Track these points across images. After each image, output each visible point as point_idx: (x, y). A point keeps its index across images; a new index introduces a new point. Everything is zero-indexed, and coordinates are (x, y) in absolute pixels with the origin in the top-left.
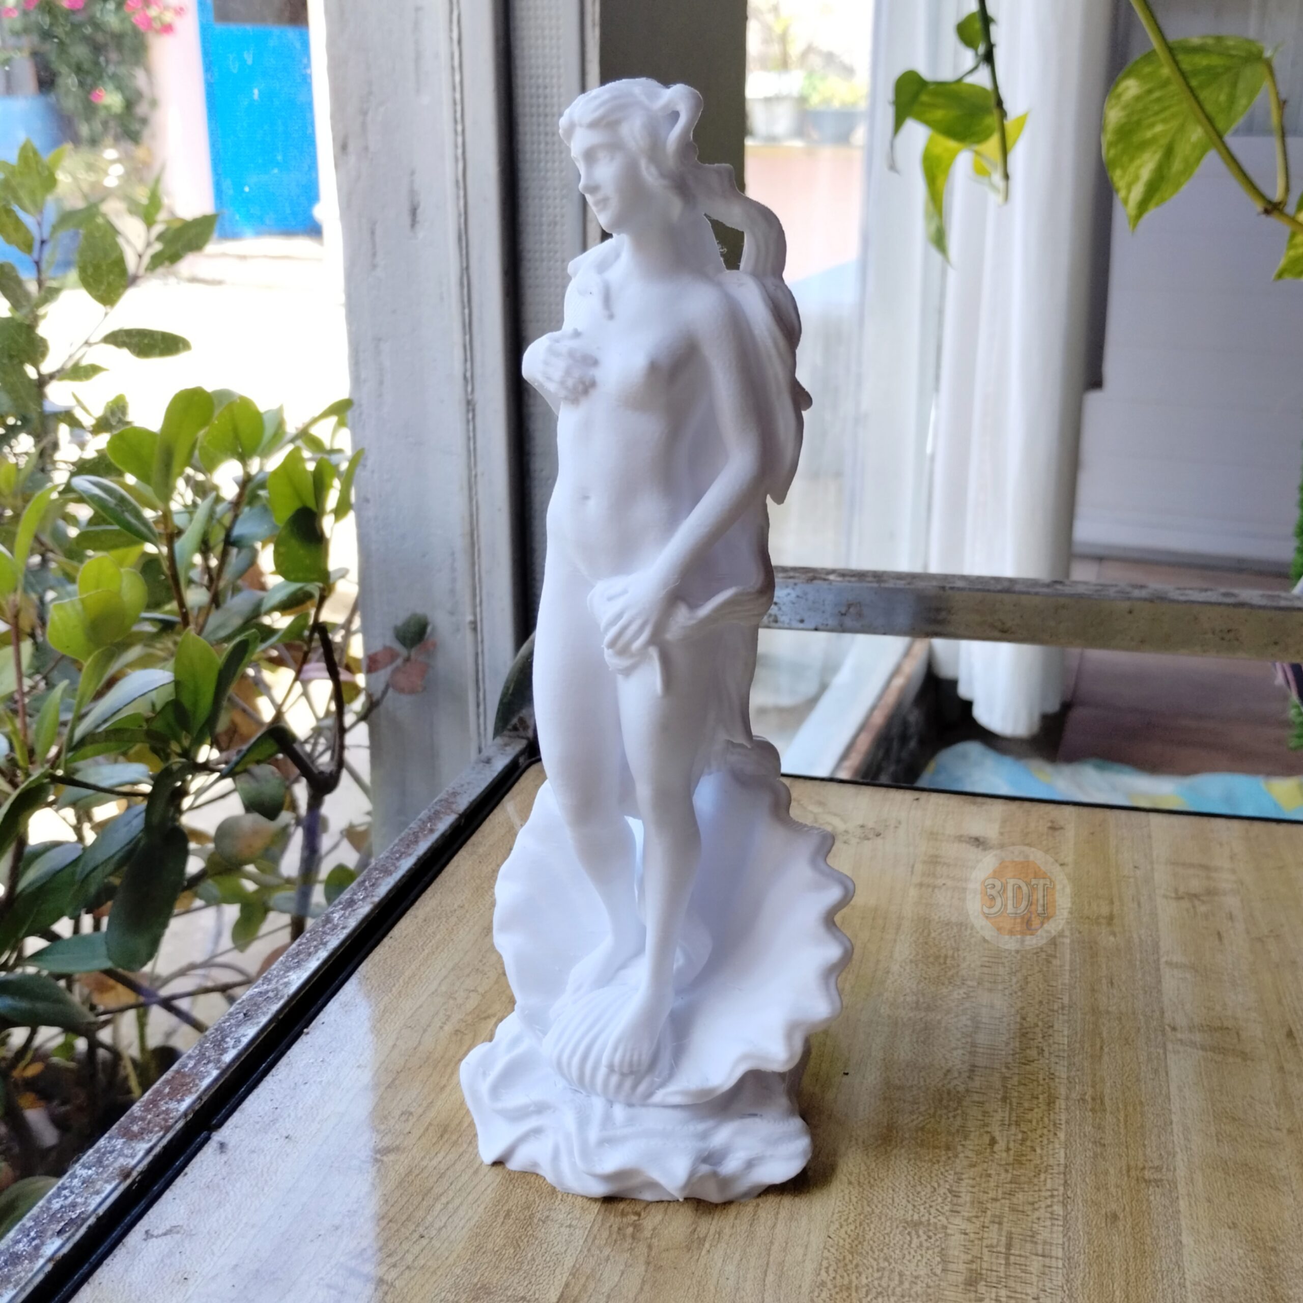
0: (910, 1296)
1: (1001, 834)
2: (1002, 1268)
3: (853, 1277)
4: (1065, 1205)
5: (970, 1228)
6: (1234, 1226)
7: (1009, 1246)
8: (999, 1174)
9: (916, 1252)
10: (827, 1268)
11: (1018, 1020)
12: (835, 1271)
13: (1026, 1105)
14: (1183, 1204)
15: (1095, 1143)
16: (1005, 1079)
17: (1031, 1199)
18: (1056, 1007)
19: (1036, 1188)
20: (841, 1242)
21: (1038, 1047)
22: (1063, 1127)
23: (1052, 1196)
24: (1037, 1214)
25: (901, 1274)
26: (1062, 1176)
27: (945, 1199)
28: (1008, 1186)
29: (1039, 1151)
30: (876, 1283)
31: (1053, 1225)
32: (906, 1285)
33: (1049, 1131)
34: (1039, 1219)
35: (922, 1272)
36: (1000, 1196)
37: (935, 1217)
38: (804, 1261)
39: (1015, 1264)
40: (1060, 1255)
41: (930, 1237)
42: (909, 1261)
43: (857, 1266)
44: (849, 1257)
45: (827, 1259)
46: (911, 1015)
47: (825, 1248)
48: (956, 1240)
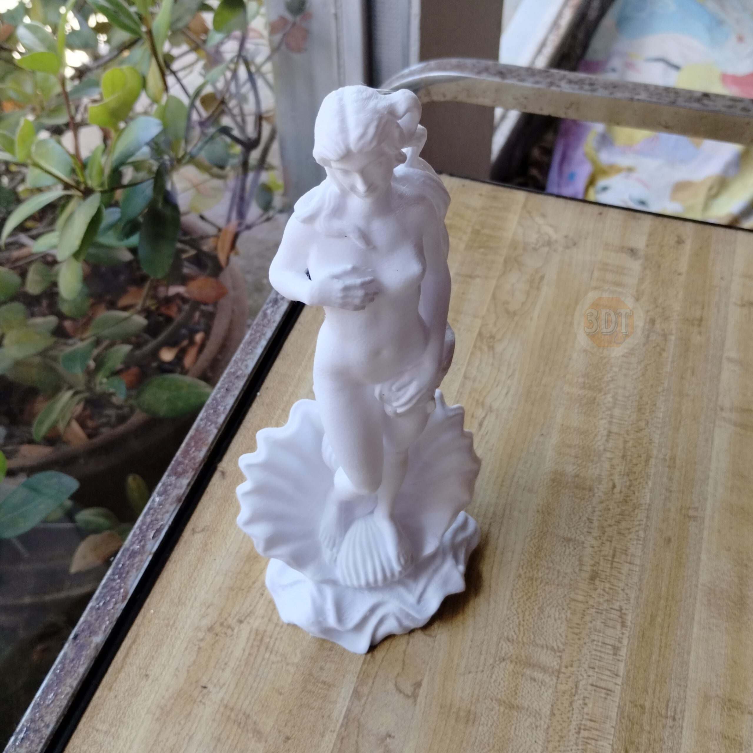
0: (562, 585)
1: (647, 246)
2: (608, 570)
3: (535, 572)
4: (645, 530)
5: (596, 543)
6: (729, 549)
7: (614, 556)
8: (614, 509)
9: (567, 558)
10: (523, 566)
11: (638, 398)
12: (527, 568)
13: (634, 461)
14: (705, 533)
15: (667, 489)
16: (625, 442)
17: (628, 526)
18: (659, 390)
19: (632, 519)
20: (531, 550)
21: (646, 419)
22: (652, 477)
23: (640, 525)
24: (630, 536)
25: (559, 572)
26: (646, 511)
27: (585, 524)
28: (618, 516)
29: (637, 494)
30: (546, 576)
31: (637, 544)
32: (561, 578)
33: (644, 480)
34: (631, 539)
35: (569, 570)
36: (613, 523)
37: (579, 536)
38: (511, 561)
39: (616, 567)
40: (638, 563)
41: (575, 549)
42: (563, 563)
43: (537, 565)
44: (534, 560)
45: (523, 560)
46: (580, 392)
47: (522, 553)
48: (589, 550)
